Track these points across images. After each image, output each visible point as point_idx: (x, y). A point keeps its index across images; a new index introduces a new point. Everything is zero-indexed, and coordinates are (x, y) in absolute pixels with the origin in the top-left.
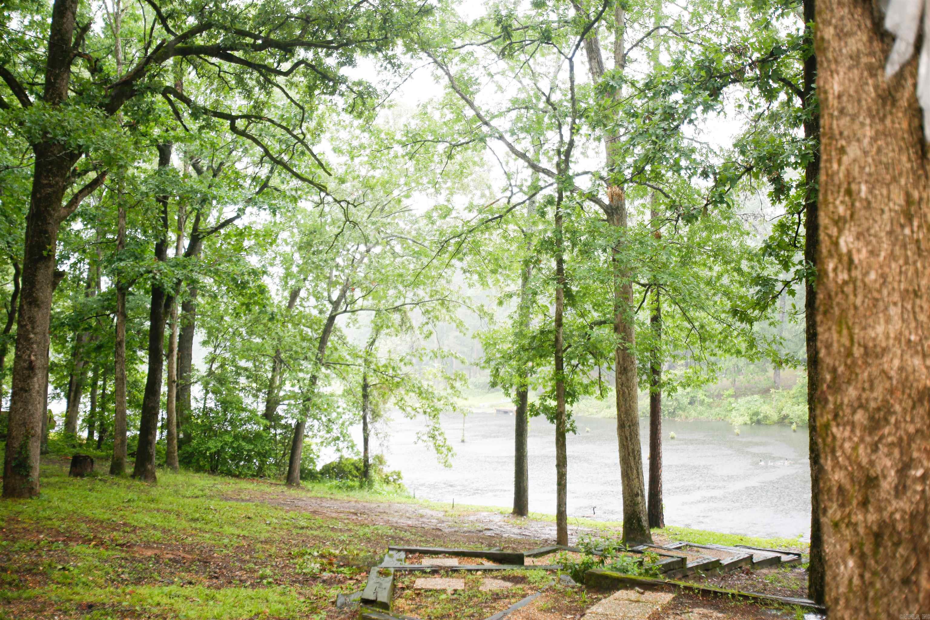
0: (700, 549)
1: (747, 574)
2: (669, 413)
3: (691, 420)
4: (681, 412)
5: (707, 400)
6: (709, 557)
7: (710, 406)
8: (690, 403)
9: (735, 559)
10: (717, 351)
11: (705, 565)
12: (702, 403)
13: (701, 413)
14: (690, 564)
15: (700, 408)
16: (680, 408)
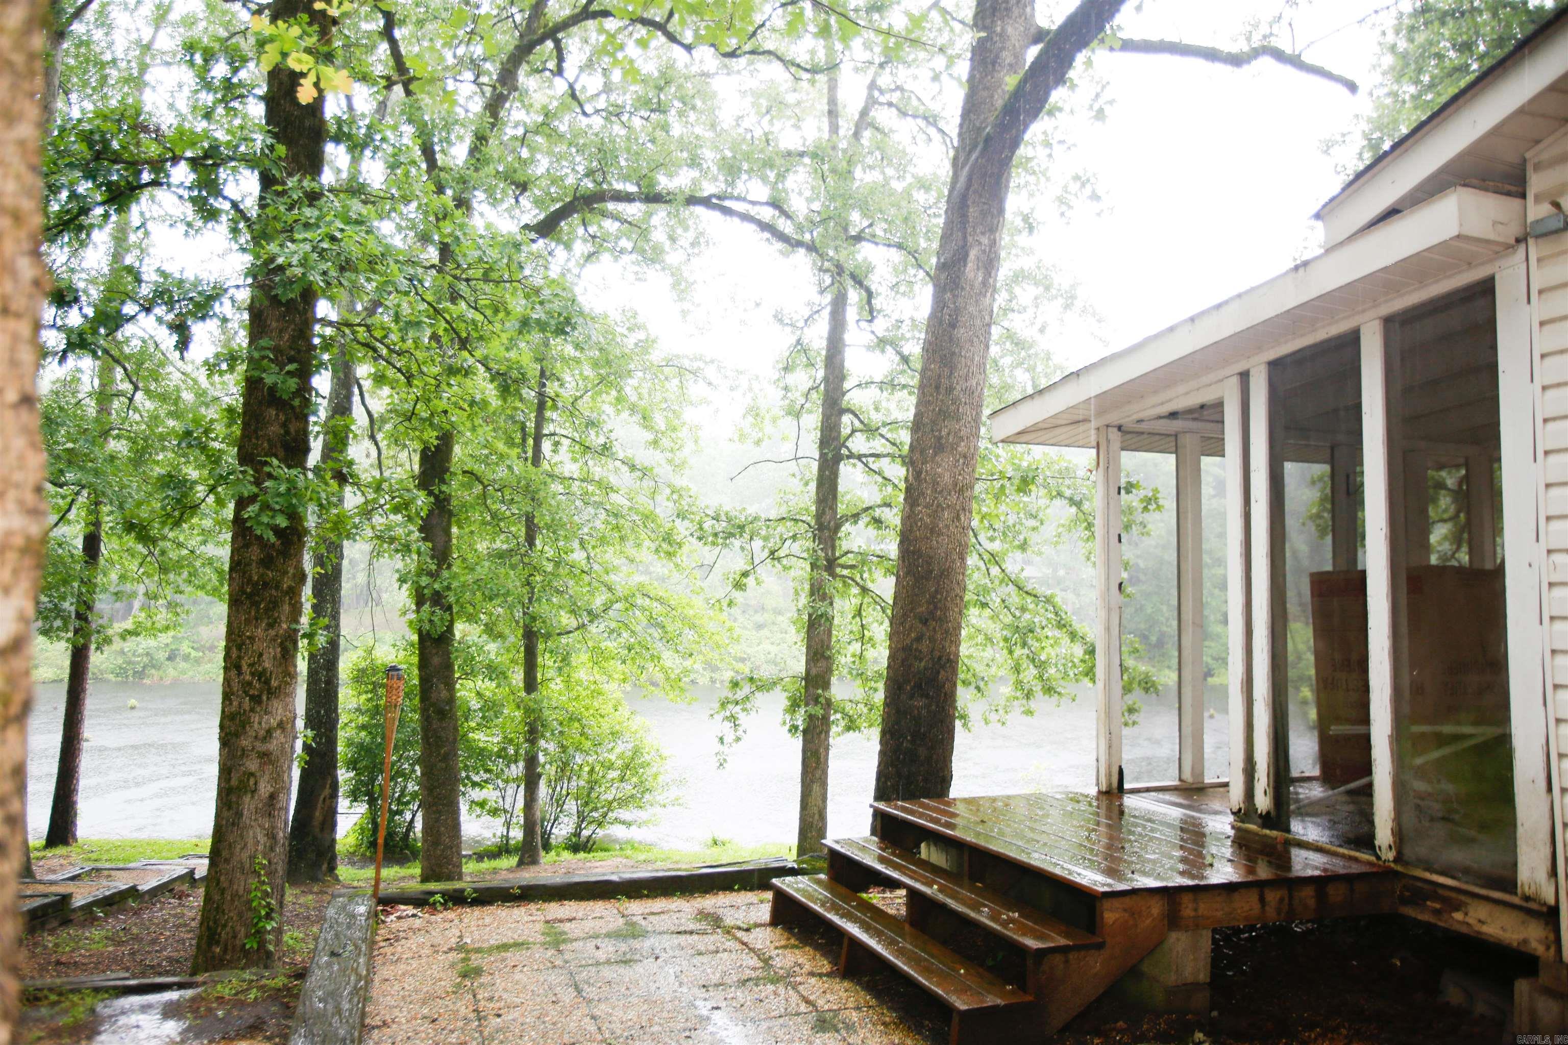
0: (113, 873)
1: (180, 898)
2: (135, 673)
3: (168, 681)
4: (153, 671)
5: (194, 654)
6: (122, 883)
7: (197, 661)
8: (170, 658)
9: (165, 880)
10: (183, 587)
11: (106, 898)
12: (186, 658)
13: (184, 672)
14: (78, 901)
15: (183, 665)
16: (153, 666)
